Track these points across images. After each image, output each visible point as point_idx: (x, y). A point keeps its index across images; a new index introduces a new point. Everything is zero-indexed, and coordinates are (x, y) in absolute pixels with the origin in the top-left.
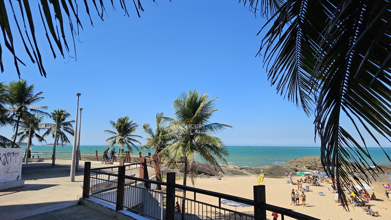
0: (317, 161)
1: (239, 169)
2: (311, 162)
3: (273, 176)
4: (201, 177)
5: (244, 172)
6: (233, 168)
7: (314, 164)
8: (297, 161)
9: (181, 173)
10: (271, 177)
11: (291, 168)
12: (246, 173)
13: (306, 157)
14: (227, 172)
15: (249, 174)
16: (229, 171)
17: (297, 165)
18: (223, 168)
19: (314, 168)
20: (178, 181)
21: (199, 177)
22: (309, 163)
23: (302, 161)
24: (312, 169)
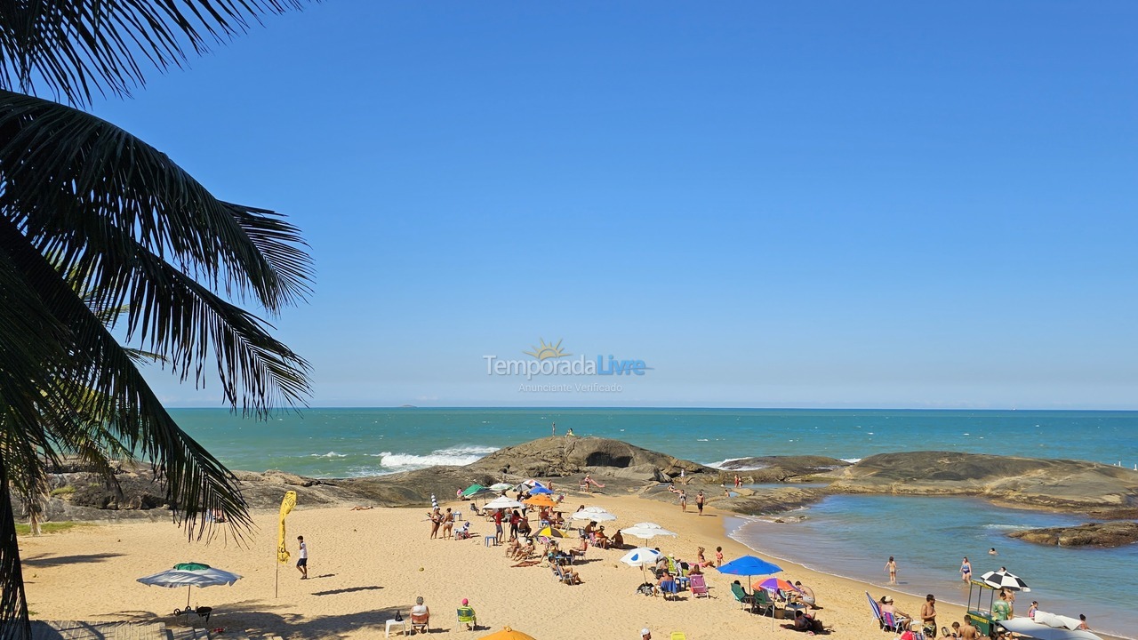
0: (565, 450)
1: (303, 485)
2: (549, 455)
3: (413, 503)
4: (154, 518)
5: (317, 493)
6: (282, 481)
7: (557, 461)
8: (512, 452)
9: (78, 508)
10: (406, 507)
11: (476, 476)
12: (323, 496)
13: (541, 440)
14: (258, 497)
15: (332, 499)
16: (265, 494)
17: (509, 467)
18: (248, 484)
19: (552, 473)
20: (56, 534)
21: (148, 519)
22: (545, 458)
23: (526, 453)
24: (547, 476)
